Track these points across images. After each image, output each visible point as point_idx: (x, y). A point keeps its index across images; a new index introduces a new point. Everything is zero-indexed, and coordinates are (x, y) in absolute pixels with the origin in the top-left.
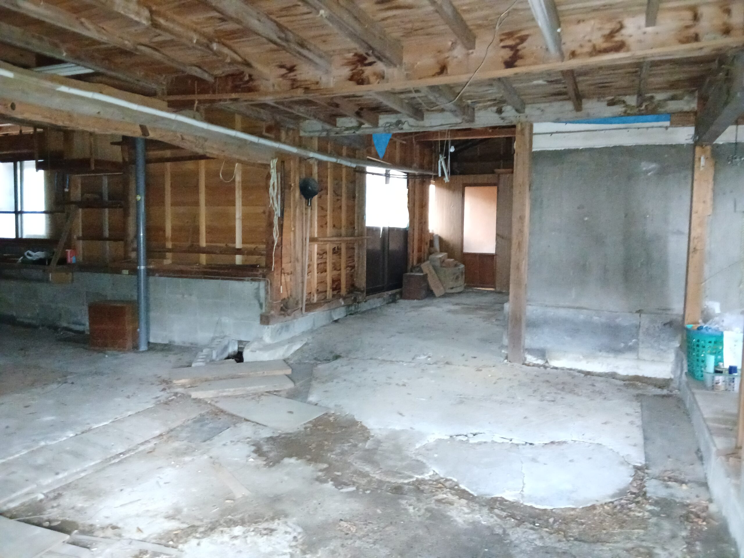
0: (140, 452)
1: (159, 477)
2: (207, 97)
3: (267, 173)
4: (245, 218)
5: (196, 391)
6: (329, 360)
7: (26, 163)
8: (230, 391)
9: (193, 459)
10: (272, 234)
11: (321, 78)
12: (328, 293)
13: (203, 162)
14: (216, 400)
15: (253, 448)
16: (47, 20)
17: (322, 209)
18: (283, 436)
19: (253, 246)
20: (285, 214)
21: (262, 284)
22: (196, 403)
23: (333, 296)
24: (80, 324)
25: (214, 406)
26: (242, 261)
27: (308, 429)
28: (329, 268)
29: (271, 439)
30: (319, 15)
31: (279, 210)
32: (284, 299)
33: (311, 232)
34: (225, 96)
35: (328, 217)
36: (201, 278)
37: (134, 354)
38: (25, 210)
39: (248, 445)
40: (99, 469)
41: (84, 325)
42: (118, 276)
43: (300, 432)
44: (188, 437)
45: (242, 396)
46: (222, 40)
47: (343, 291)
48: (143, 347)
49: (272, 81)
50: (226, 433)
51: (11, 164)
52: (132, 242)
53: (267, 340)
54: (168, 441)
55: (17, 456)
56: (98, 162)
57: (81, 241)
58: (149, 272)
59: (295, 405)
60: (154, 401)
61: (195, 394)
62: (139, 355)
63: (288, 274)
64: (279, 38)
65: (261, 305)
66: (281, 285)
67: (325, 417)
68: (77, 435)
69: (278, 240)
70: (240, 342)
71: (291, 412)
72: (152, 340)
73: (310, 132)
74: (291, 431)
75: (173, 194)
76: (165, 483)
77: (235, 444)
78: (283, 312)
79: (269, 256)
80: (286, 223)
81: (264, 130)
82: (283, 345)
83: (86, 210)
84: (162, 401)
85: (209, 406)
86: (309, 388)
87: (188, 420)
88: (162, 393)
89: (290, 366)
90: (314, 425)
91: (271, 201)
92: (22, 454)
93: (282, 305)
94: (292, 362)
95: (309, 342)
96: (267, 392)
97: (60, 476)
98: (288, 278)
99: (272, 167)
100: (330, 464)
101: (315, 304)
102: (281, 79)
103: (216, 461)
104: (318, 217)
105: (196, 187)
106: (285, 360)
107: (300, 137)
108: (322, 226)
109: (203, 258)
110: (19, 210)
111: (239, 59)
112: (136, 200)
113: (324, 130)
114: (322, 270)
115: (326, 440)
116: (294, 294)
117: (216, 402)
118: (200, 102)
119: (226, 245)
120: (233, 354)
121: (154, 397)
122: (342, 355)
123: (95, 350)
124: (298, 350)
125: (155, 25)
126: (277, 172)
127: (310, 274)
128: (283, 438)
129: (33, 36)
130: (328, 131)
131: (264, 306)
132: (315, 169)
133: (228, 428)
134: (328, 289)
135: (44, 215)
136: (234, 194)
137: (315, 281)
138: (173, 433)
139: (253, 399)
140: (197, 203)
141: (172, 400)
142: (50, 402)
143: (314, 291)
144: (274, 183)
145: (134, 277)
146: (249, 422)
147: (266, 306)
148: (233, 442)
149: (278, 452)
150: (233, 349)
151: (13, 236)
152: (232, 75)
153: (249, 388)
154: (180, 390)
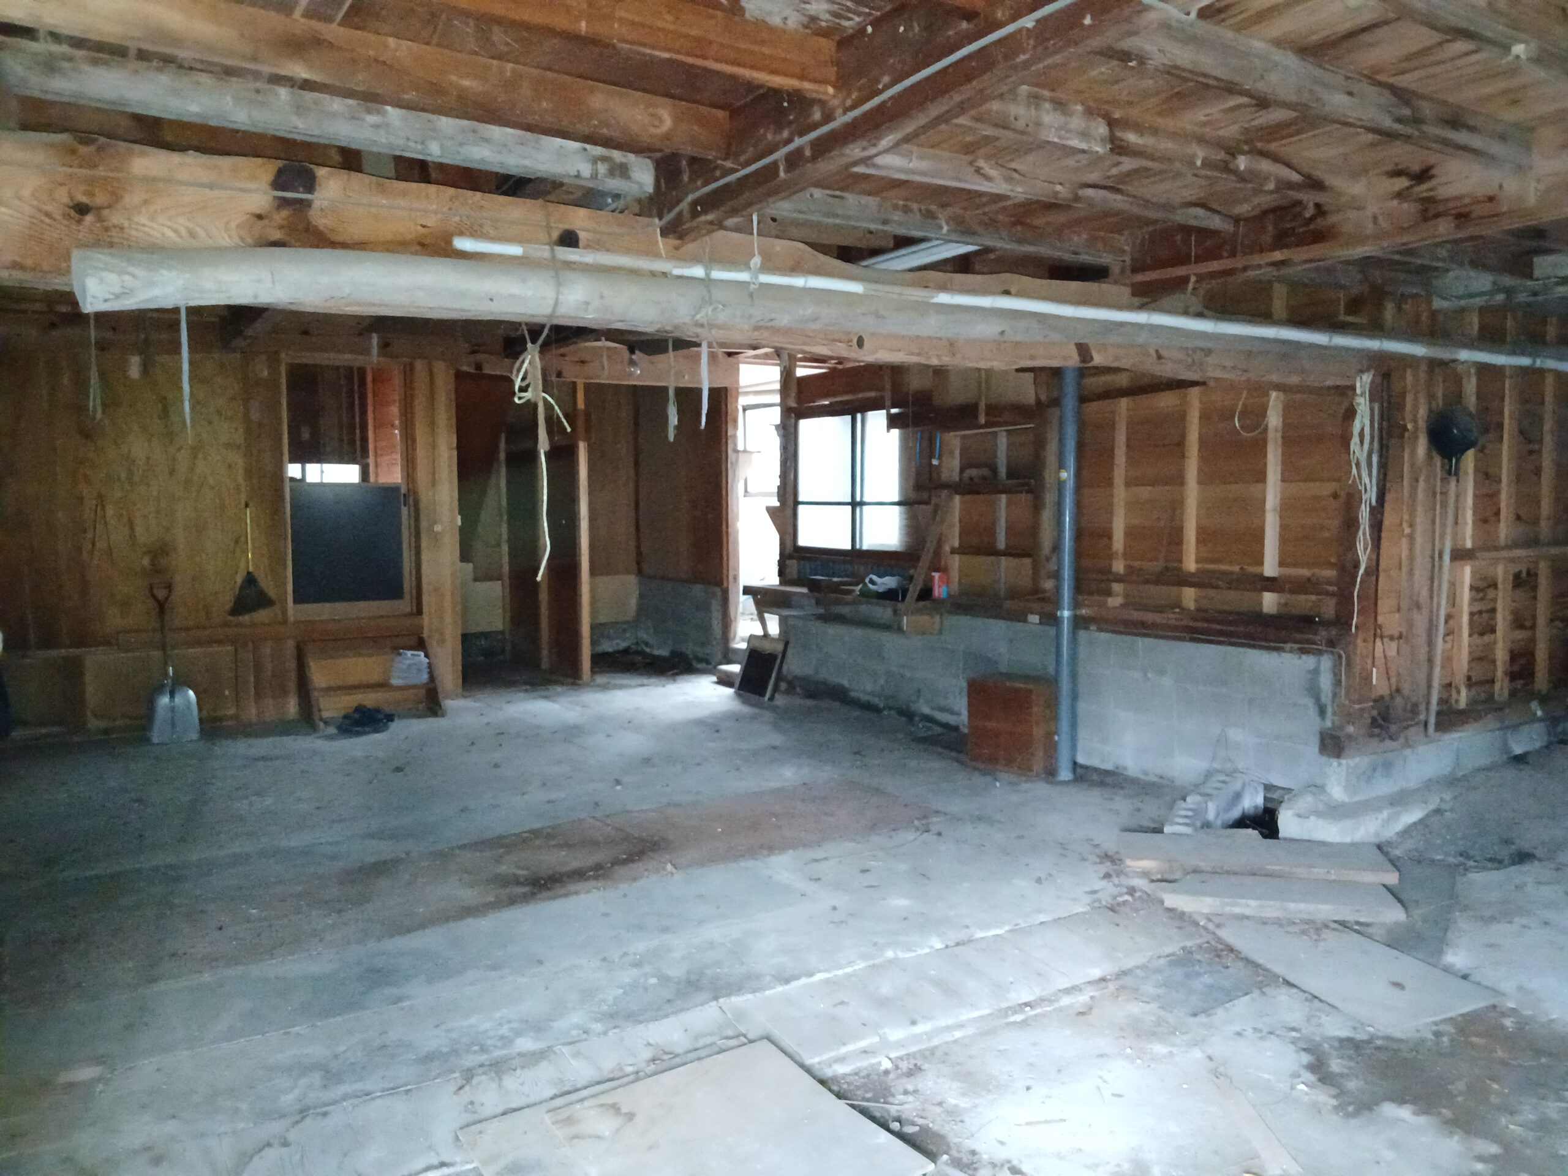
0: (1061, 1010)
1: (1101, 1077)
2: (1215, 266)
3: (1346, 404)
4: (1286, 507)
5: (1174, 891)
6: (1500, 862)
7: (871, 415)
8: (1249, 906)
9: (1171, 1052)
10: (1352, 546)
11: (1501, 186)
12: (1497, 686)
13: (1195, 391)
14: (1217, 920)
15: (1306, 1058)
16: (918, 178)
17: (1487, 476)
18: (1379, 1042)
19: (1305, 572)
20: (1388, 497)
21: (1326, 662)
22: (1172, 918)
23: (1513, 693)
24: (952, 712)
25: (1214, 934)
26: (1279, 604)
27: (1445, 1039)
28: (1502, 620)
29: (1352, 1046)
30: (1510, 58)
31: (1375, 489)
32: (1382, 697)
33: (1454, 539)
34: (1257, 259)
35: (1504, 496)
36: (1182, 639)
37: (1048, 786)
38: (866, 499)
39: (1293, 1047)
40: (988, 1030)
41: (958, 714)
42: (1019, 625)
43: (1423, 1041)
44: (1159, 996)
45: (1278, 922)
46: (1259, 145)
47: (1542, 680)
48: (1065, 774)
49: (1372, 208)
50: (1242, 1004)
51: (848, 418)
52: (1048, 559)
53: (1337, 792)
54: (1117, 997)
55: (849, 970)
56: (993, 410)
57: (957, 557)
58: (1079, 623)
59: (1406, 966)
60: (1087, 899)
61: (1172, 900)
62: (1059, 788)
63: (1392, 638)
64: (1399, 120)
65: (1322, 712)
66: (1374, 665)
67: (1493, 1014)
68: (947, 947)
69: (1369, 559)
70: (1268, 788)
71: (1399, 985)
72: (1081, 759)
73: (1459, 298)
74: (1398, 1034)
75: (1131, 461)
76: (1113, 1095)
77: (1261, 1038)
78: (1377, 731)
79: (1344, 598)
80: (1389, 520)
81: (1342, 308)
82: (1379, 809)
83: (968, 497)
84: (1104, 903)
85: (1204, 933)
86: (1446, 930)
87: (1159, 957)
88: (1104, 883)
89: (1394, 863)
90: (1461, 1031)
91: (1354, 471)
92: (856, 967)
93: (1375, 713)
94: (1397, 852)
95: (1444, 806)
96: (1335, 922)
97: (919, 1029)
98: (1392, 648)
99: (1358, 391)
100: (1507, 1147)
101: (1462, 712)
102: (1395, 202)
103: (1222, 1069)
104: (1475, 496)
105: (1179, 446)
106: (1379, 847)
107: (1434, 314)
108: (1487, 517)
109: (1189, 596)
110: (858, 499)
111: (1296, 177)
112: (1059, 478)
113: (1497, 289)
114: (1483, 626)
115: (1494, 1079)
116: (1406, 688)
117: (1218, 926)
118: (1201, 278)
119: (1242, 569)
120: (1252, 812)
121: (1088, 889)
122: (1537, 853)
123: (976, 769)
124: (1415, 823)
125: (1119, 148)
126: (1371, 401)
127: (1448, 638)
128: (1378, 1048)
129: (895, 207)
130: (1509, 292)
131: (1329, 710)
132: (1470, 387)
133: (1247, 994)
134: (1500, 673)
135: (897, 508)
136: (1265, 456)
137: (1464, 657)
138: (1128, 981)
139: (1303, 932)
140: (1179, 480)
141: (1125, 903)
142: (903, 867)
143: (1460, 679)
144: (1362, 430)
145: (1052, 631)
146: (1295, 990)
147: (1334, 714)
148: (1260, 1031)
149: (1367, 1083)
150: (1254, 801)
151: (848, 546)
152: (1273, 210)
153: (1292, 906)
154: (1140, 883)
